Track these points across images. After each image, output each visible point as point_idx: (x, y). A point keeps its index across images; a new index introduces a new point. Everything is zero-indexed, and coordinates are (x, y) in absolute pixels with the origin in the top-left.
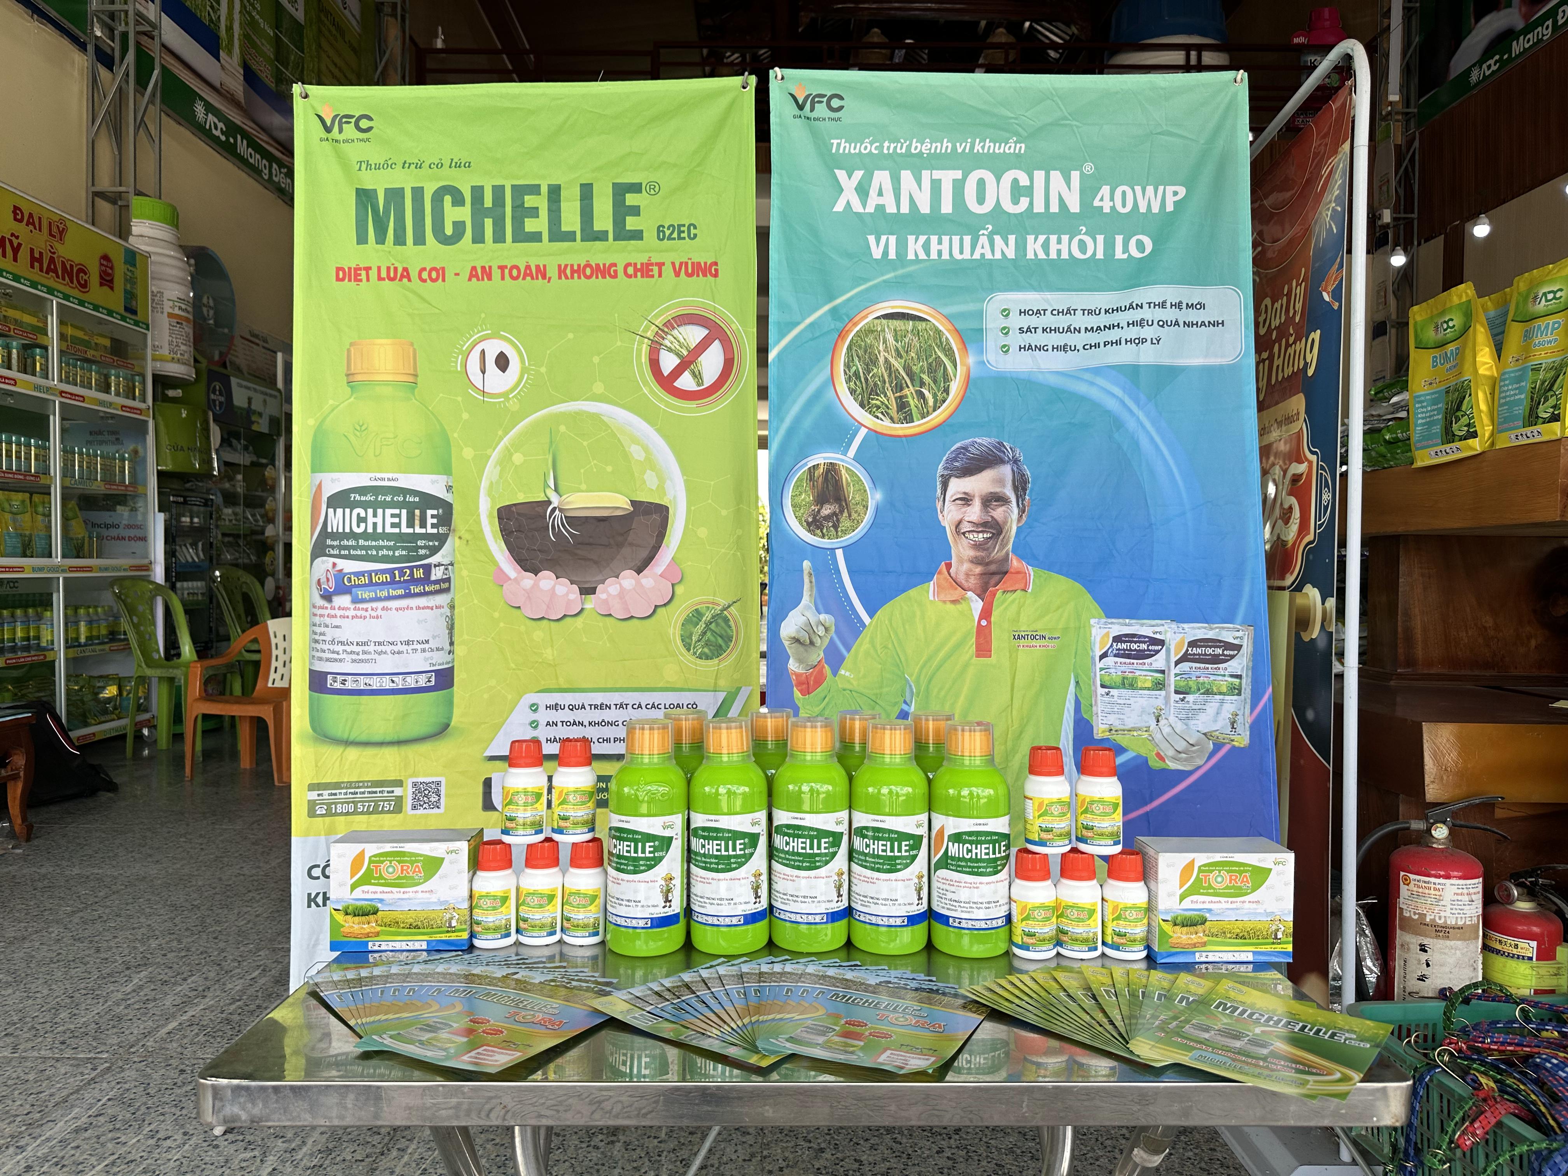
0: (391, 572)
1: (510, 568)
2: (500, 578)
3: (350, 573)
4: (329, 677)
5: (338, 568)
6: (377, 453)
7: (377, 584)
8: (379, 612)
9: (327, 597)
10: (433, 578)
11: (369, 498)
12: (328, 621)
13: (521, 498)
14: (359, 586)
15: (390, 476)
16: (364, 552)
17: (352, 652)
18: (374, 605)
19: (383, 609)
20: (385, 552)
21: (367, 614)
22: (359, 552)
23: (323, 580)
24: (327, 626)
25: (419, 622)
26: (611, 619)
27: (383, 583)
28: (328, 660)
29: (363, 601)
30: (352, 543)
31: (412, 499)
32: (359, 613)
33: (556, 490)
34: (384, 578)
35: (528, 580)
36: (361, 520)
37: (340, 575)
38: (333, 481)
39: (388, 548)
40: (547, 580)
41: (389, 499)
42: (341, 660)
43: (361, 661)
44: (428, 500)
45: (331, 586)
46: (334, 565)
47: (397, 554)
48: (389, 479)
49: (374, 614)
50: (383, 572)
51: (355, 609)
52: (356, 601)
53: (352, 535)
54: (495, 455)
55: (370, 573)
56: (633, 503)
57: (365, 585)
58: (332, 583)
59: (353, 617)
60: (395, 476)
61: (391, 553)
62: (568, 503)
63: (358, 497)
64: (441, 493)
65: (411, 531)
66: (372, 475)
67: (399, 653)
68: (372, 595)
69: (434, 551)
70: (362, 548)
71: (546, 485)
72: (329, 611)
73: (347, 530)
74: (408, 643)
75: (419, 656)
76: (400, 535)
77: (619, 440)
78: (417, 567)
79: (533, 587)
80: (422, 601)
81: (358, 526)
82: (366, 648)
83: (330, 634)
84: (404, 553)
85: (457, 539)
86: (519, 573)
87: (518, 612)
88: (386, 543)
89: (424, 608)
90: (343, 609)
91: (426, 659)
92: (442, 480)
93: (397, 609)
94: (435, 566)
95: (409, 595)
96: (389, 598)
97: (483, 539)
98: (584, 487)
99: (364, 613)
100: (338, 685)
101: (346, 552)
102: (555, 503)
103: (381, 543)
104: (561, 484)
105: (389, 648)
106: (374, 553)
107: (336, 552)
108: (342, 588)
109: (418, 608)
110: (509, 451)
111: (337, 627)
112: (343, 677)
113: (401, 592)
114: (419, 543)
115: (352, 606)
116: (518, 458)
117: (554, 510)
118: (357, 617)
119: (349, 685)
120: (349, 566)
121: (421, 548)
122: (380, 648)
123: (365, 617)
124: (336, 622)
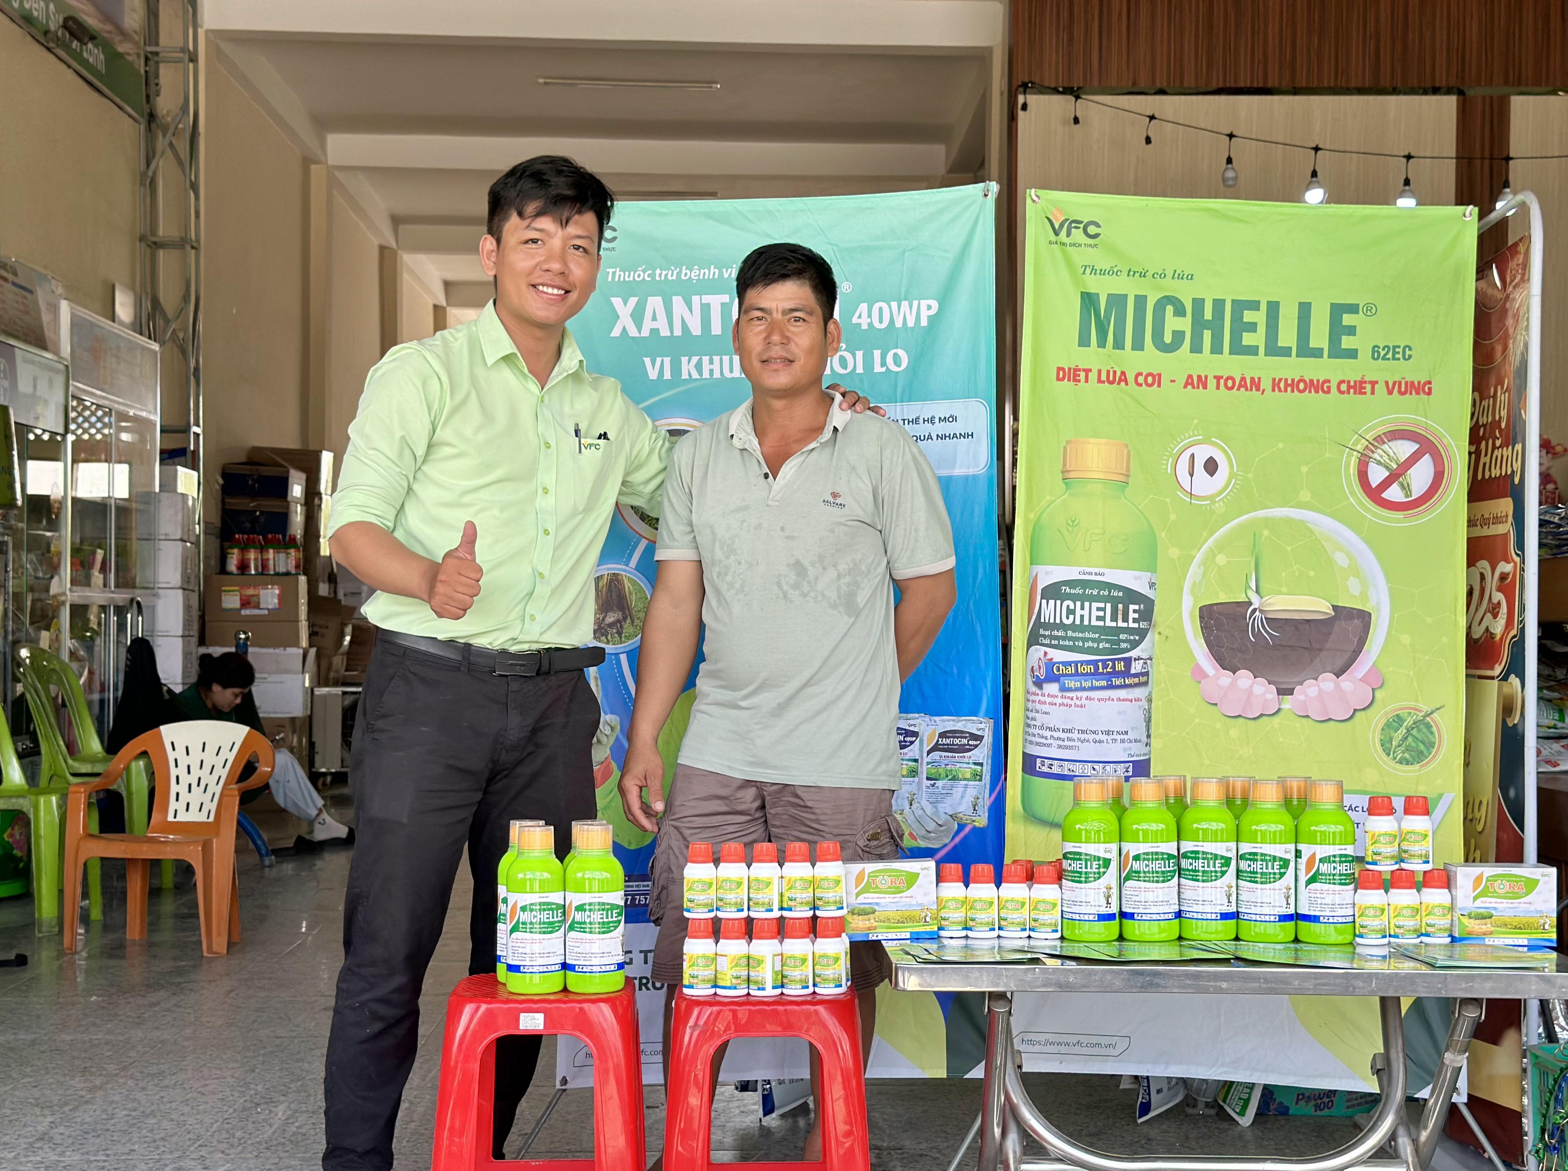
0: (1095, 663)
1: (1209, 665)
2: (1199, 674)
3: (1059, 663)
4: (1038, 760)
5: (1048, 657)
6: (1087, 547)
7: (1083, 675)
8: (1084, 702)
9: (1039, 684)
10: (1133, 671)
11: (1078, 591)
12: (1038, 706)
13: (1223, 598)
14: (1066, 675)
15: (1097, 570)
16: (1071, 643)
17: (1058, 739)
18: (1079, 694)
19: (1087, 698)
20: (1090, 644)
21: (1072, 703)
22: (1067, 643)
23: (1036, 667)
24: (1037, 712)
25: (1119, 713)
26: (1308, 719)
27: (1087, 674)
28: (1037, 744)
29: (1070, 690)
30: (1060, 633)
31: (1116, 594)
32: (1065, 701)
33: (1257, 592)
34: (1090, 668)
35: (1226, 678)
36: (1071, 612)
37: (1050, 664)
38: (1047, 573)
39: (1094, 640)
40: (1244, 677)
41: (1095, 592)
42: (1049, 745)
43: (1066, 747)
44: (1131, 596)
45: (1042, 674)
46: (1046, 653)
47: (1101, 647)
48: (1096, 574)
49: (1079, 703)
50: (1088, 663)
51: (1062, 697)
52: (1063, 689)
53: (1062, 626)
54: (1199, 556)
55: (1076, 663)
56: (1335, 608)
57: (1071, 675)
58: (1043, 671)
59: (1060, 705)
60: (1102, 570)
61: (1095, 645)
62: (1270, 604)
63: (1068, 590)
64: (1144, 590)
65: (1114, 624)
66: (1081, 569)
67: (1100, 742)
68: (1078, 684)
69: (1135, 645)
70: (1071, 639)
71: (1248, 587)
72: (1040, 697)
73: (1058, 621)
74: (1108, 733)
75: (1118, 745)
76: (1104, 627)
77: (1323, 546)
78: (1119, 660)
79: (1231, 684)
80: (1122, 693)
81: (1068, 618)
82: (1070, 735)
83: (1040, 719)
84: (1107, 645)
85: (1157, 636)
86: (1217, 670)
87: (1215, 707)
88: (1092, 635)
89: (1124, 700)
90: (1052, 696)
91: (1125, 750)
92: (1146, 576)
93: (1099, 700)
94: (1135, 660)
95: (1111, 687)
96: (1093, 688)
97: (1184, 637)
98: (1284, 590)
99: (1070, 702)
100: (1045, 769)
101: (1056, 642)
102: (1255, 605)
103: (1087, 635)
104: (1263, 585)
105: (1091, 737)
106: (1081, 644)
107: (1047, 641)
108: (1052, 678)
109: (1119, 700)
110: (1213, 551)
111: (1046, 713)
112: (1050, 762)
113: (1103, 683)
114: (1123, 637)
115: (1060, 695)
116: (1221, 559)
117: (1255, 610)
118: (1063, 704)
119: (1056, 770)
120: (1059, 656)
121: (1124, 641)
122: (1083, 736)
123: (1071, 706)
124: (1045, 708)
